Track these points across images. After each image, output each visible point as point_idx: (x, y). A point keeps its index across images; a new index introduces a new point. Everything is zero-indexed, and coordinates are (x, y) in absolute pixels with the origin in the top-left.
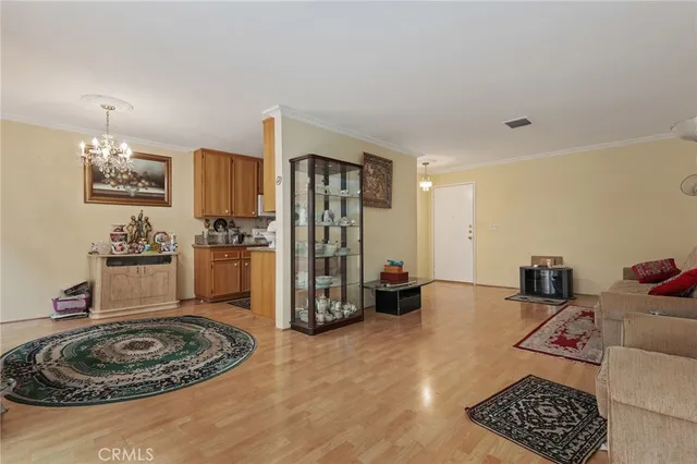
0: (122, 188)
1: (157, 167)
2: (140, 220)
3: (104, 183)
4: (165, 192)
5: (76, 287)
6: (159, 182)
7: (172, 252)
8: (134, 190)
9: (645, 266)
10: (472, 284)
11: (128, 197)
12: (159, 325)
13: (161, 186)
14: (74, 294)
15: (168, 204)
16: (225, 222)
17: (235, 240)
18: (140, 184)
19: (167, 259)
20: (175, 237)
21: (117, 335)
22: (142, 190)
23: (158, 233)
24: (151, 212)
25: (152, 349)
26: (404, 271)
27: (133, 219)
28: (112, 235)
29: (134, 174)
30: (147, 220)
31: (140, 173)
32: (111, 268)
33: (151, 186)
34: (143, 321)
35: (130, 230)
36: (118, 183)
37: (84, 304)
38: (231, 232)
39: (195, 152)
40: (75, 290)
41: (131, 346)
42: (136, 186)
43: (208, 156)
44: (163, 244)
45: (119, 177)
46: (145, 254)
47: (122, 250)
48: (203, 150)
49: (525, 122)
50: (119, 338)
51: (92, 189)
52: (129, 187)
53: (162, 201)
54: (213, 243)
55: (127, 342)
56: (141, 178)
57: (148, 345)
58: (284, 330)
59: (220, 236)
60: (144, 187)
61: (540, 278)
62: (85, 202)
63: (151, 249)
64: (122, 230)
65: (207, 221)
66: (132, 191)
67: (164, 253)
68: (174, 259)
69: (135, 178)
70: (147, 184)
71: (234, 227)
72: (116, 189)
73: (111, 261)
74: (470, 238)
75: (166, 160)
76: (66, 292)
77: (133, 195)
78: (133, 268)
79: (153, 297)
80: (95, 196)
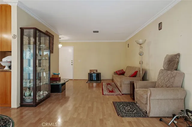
9: (119, 71)
10: (72, 79)
26: (59, 76)
49: (97, 32)
58: (17, 108)
61: (92, 76)
74: (72, 65)
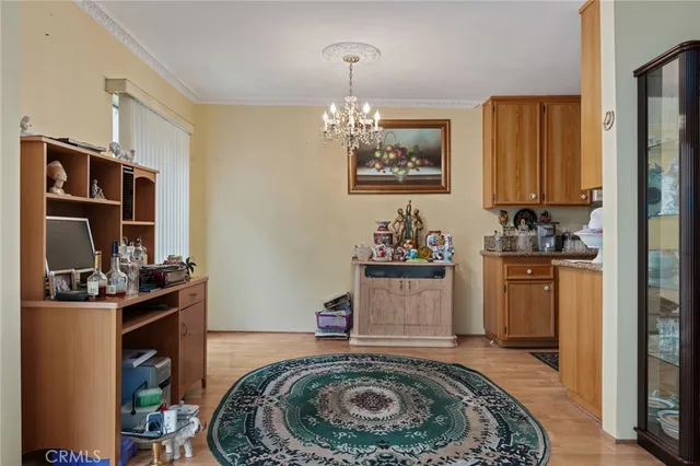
0: (388, 172)
1: (431, 136)
2: (409, 214)
3: (368, 167)
4: (442, 172)
5: (336, 301)
6: (433, 157)
7: (446, 262)
8: (402, 173)
11: (396, 182)
12: (414, 371)
13: (437, 164)
14: (335, 309)
15: (445, 190)
16: (532, 213)
17: (549, 244)
18: (410, 164)
19: (439, 272)
20: (450, 239)
21: (359, 375)
22: (412, 172)
23: (431, 232)
24: (421, 202)
25: (383, 413)
27: (400, 213)
28: (375, 235)
29: (403, 150)
30: (416, 214)
31: (410, 149)
32: (370, 279)
33: (423, 165)
34: (399, 361)
35: (396, 228)
36: (384, 165)
37: (344, 323)
38: (542, 230)
39: (484, 105)
40: (335, 304)
41: (361, 400)
42: (405, 167)
43: (502, 106)
44: (435, 249)
45: (385, 156)
46: (411, 262)
47: (383, 255)
48: (494, 99)
50: (358, 381)
51: (356, 176)
52: (396, 170)
53: (437, 186)
54: (511, 250)
55: (361, 390)
56: (411, 154)
57: (383, 402)
59: (523, 237)
60: (415, 167)
62: (349, 193)
63: (418, 256)
64: (386, 228)
65: (504, 213)
66: (400, 173)
67: (437, 263)
68: (449, 273)
69: (403, 156)
70: (418, 162)
71: (548, 222)
72: (381, 173)
73: (371, 270)
75: (443, 125)
76: (326, 305)
77: (401, 180)
78: (396, 281)
79: (420, 326)
80: (359, 184)
